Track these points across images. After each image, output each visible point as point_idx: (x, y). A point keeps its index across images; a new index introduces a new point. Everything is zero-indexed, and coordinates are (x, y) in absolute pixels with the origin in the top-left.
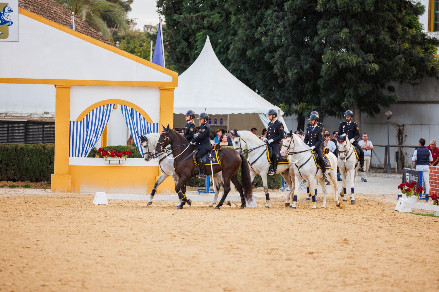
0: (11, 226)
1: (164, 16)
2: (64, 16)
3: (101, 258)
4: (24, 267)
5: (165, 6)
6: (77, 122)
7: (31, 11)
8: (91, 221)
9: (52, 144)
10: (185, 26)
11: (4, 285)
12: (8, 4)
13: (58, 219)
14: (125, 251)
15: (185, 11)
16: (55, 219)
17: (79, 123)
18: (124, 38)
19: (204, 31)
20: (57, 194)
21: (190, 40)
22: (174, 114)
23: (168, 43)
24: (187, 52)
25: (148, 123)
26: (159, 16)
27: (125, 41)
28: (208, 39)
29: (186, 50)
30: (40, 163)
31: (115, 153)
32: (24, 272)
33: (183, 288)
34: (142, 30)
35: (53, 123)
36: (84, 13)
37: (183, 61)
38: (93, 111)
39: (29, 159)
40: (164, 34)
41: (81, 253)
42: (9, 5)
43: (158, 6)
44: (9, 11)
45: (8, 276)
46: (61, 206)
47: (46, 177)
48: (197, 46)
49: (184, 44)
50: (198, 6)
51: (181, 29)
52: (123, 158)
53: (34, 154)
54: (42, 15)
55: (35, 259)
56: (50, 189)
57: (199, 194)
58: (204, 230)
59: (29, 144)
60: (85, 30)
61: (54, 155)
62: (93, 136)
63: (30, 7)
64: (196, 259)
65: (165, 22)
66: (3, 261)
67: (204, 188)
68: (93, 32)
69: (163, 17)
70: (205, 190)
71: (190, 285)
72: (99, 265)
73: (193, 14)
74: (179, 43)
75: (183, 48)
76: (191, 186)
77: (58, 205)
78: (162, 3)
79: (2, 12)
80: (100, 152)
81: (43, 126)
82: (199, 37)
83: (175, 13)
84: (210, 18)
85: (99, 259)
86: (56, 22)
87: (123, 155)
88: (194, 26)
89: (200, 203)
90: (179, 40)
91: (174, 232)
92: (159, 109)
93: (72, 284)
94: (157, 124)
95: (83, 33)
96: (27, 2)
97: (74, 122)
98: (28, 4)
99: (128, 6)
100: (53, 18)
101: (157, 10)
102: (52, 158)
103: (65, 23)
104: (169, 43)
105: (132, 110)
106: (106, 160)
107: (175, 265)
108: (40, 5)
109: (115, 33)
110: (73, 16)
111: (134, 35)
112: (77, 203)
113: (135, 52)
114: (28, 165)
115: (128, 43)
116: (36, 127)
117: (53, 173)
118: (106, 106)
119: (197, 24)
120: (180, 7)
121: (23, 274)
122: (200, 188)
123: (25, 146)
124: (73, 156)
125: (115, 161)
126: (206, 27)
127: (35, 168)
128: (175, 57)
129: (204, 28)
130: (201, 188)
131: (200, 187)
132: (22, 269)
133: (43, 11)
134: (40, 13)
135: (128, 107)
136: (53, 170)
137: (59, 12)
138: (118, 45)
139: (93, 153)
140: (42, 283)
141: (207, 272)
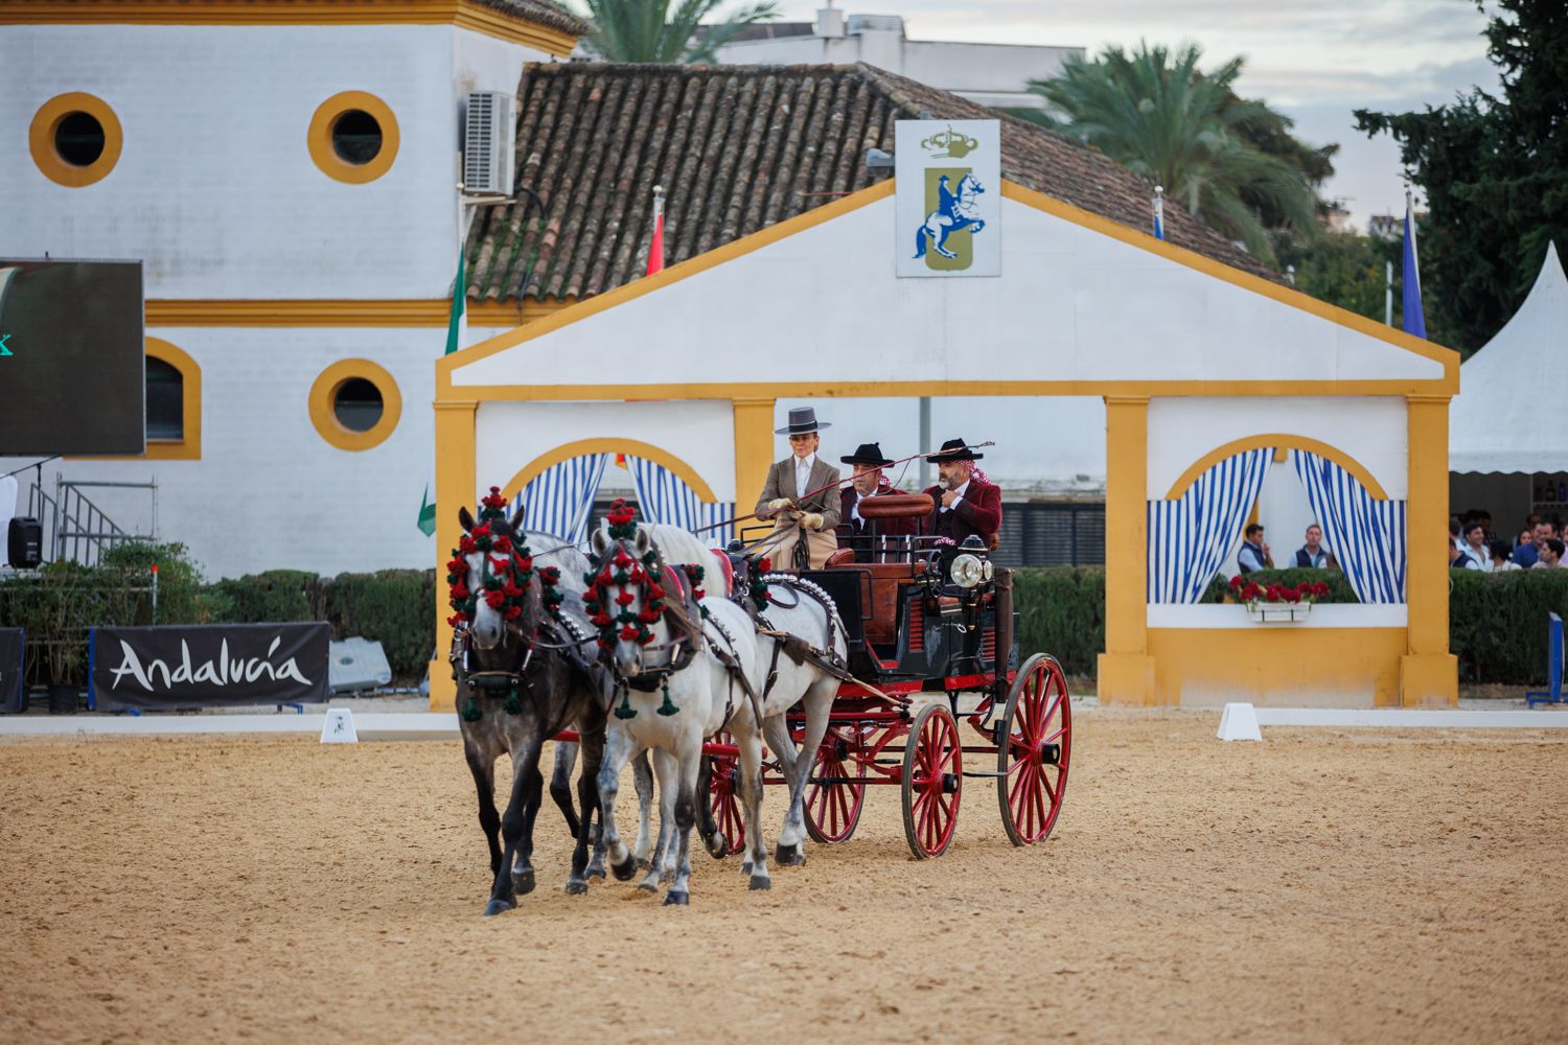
0: (982, 803)
1: (1422, 188)
2: (1133, 200)
3: (1231, 894)
4: (1011, 920)
5: (1426, 159)
6: (1169, 503)
7: (1039, 189)
8: (1208, 789)
9: (1098, 566)
10: (1485, 215)
11: (954, 970)
12: (970, 170)
13: (1116, 783)
14: (1301, 873)
15: (1487, 171)
16: (1105, 783)
17: (1174, 504)
18: (1309, 256)
19: (1542, 228)
20: (1115, 710)
21: (1503, 255)
22: (1453, 475)
23: (1435, 265)
24: (1492, 291)
25: (1373, 501)
26: (1406, 190)
27: (1312, 265)
28: (1552, 251)
29: (1491, 285)
30: (1066, 622)
31: (1279, 589)
32: (1011, 934)
33: (1466, 982)
34: (1363, 230)
35: (1100, 507)
36: (1194, 187)
37: (1480, 316)
38: (1214, 469)
39: (1034, 610)
40: (1420, 240)
41: (1174, 879)
42: (974, 173)
43: (1406, 161)
44: (973, 190)
45: (966, 945)
46: (1125, 746)
47: (1082, 661)
48: (1522, 271)
49: (1485, 267)
50: (1526, 155)
51: (1473, 225)
52: (1304, 604)
53: (1048, 595)
54: (1069, 198)
55: (1045, 896)
56: (1095, 695)
57: (1531, 708)
58: (1539, 813)
59: (1035, 569)
60: (1192, 237)
61: (1104, 597)
62: (1213, 541)
63: (1035, 176)
64: (1510, 896)
65: (1426, 205)
66: (956, 902)
67: (1544, 689)
68: (1217, 241)
69: (1420, 191)
70: (1548, 694)
71: (1489, 972)
72: (1225, 913)
73: (1511, 180)
74: (1469, 265)
75: (1480, 280)
76: (1505, 683)
77: (1119, 744)
78: (1417, 152)
79: (955, 195)
80: (1236, 588)
81: (1074, 516)
82: (1527, 247)
83: (1457, 177)
84: (1559, 189)
85: (1225, 898)
86: (1110, 216)
87: (1303, 595)
88: (1512, 214)
89: (1531, 733)
90: (1468, 258)
91: (1449, 819)
92: (1404, 460)
93: (1144, 967)
94: (1401, 503)
95: (1187, 247)
96: (1027, 163)
97: (1159, 503)
98: (1029, 168)
99: (1326, 162)
100: (1100, 206)
101: (1403, 172)
102: (1099, 606)
103: (1135, 219)
104: (1440, 267)
105: (1327, 464)
106: (1254, 611)
107: (1448, 915)
108: (1065, 169)
109: (1283, 244)
110: (1160, 198)
111: (1340, 245)
112: (1172, 736)
113: (1342, 296)
114: (1033, 628)
115: (1322, 269)
116: (1054, 518)
117: (1103, 650)
118: (1249, 455)
119: (1521, 208)
120: (1472, 161)
121: (1007, 940)
122: (1533, 690)
123: (1024, 572)
124: (1157, 601)
125: (1278, 613)
126: (1550, 216)
127: (1052, 637)
128: (1457, 308)
129: (1543, 219)
130: (1538, 689)
131: (1533, 685)
132: (1005, 925)
133: (1073, 185)
134: (1062, 192)
135: (1314, 457)
136: (1103, 641)
137: (1120, 187)
138: (1292, 278)
139: (1217, 591)
140: (1060, 965)
141: (1542, 935)
